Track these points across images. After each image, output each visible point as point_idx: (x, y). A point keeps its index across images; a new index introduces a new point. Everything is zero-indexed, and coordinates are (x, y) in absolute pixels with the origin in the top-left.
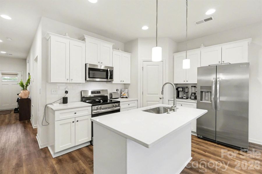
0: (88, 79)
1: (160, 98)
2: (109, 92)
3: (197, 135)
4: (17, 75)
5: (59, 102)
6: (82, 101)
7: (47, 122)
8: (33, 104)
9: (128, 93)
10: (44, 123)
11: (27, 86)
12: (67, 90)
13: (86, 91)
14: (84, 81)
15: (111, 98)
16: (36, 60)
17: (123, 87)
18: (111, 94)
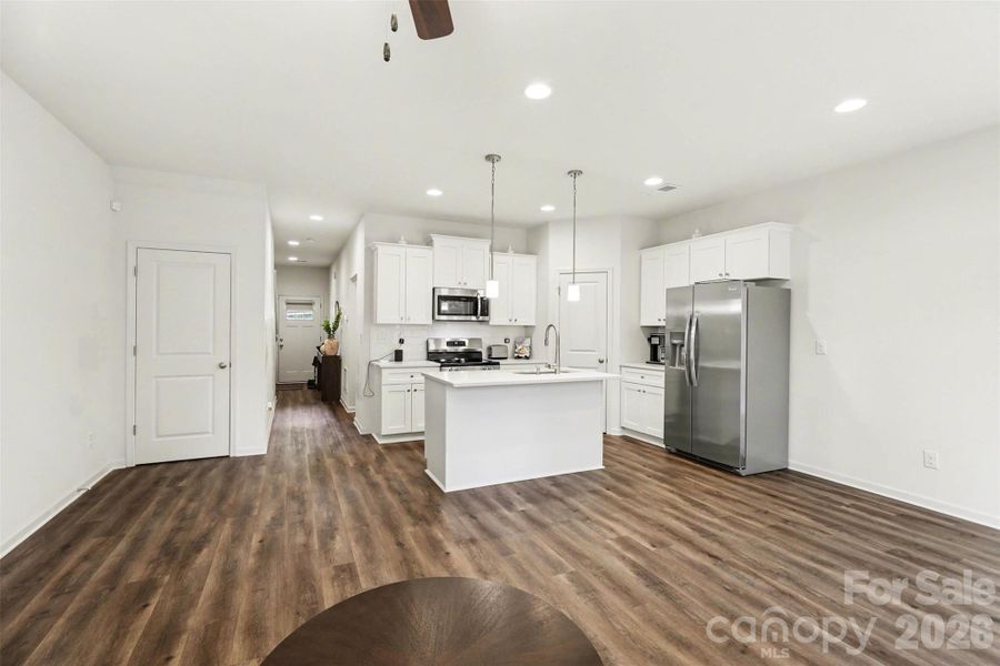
0: (437, 317)
1: (601, 362)
2: (486, 343)
3: (664, 446)
4: (311, 304)
5: (389, 358)
6: (429, 358)
7: (372, 392)
8: (345, 365)
9: (530, 347)
10: (368, 393)
11: (335, 329)
12: (402, 337)
13: (437, 341)
14: (430, 321)
15: (490, 356)
16: (354, 279)
17: (522, 333)
18: (490, 349)
